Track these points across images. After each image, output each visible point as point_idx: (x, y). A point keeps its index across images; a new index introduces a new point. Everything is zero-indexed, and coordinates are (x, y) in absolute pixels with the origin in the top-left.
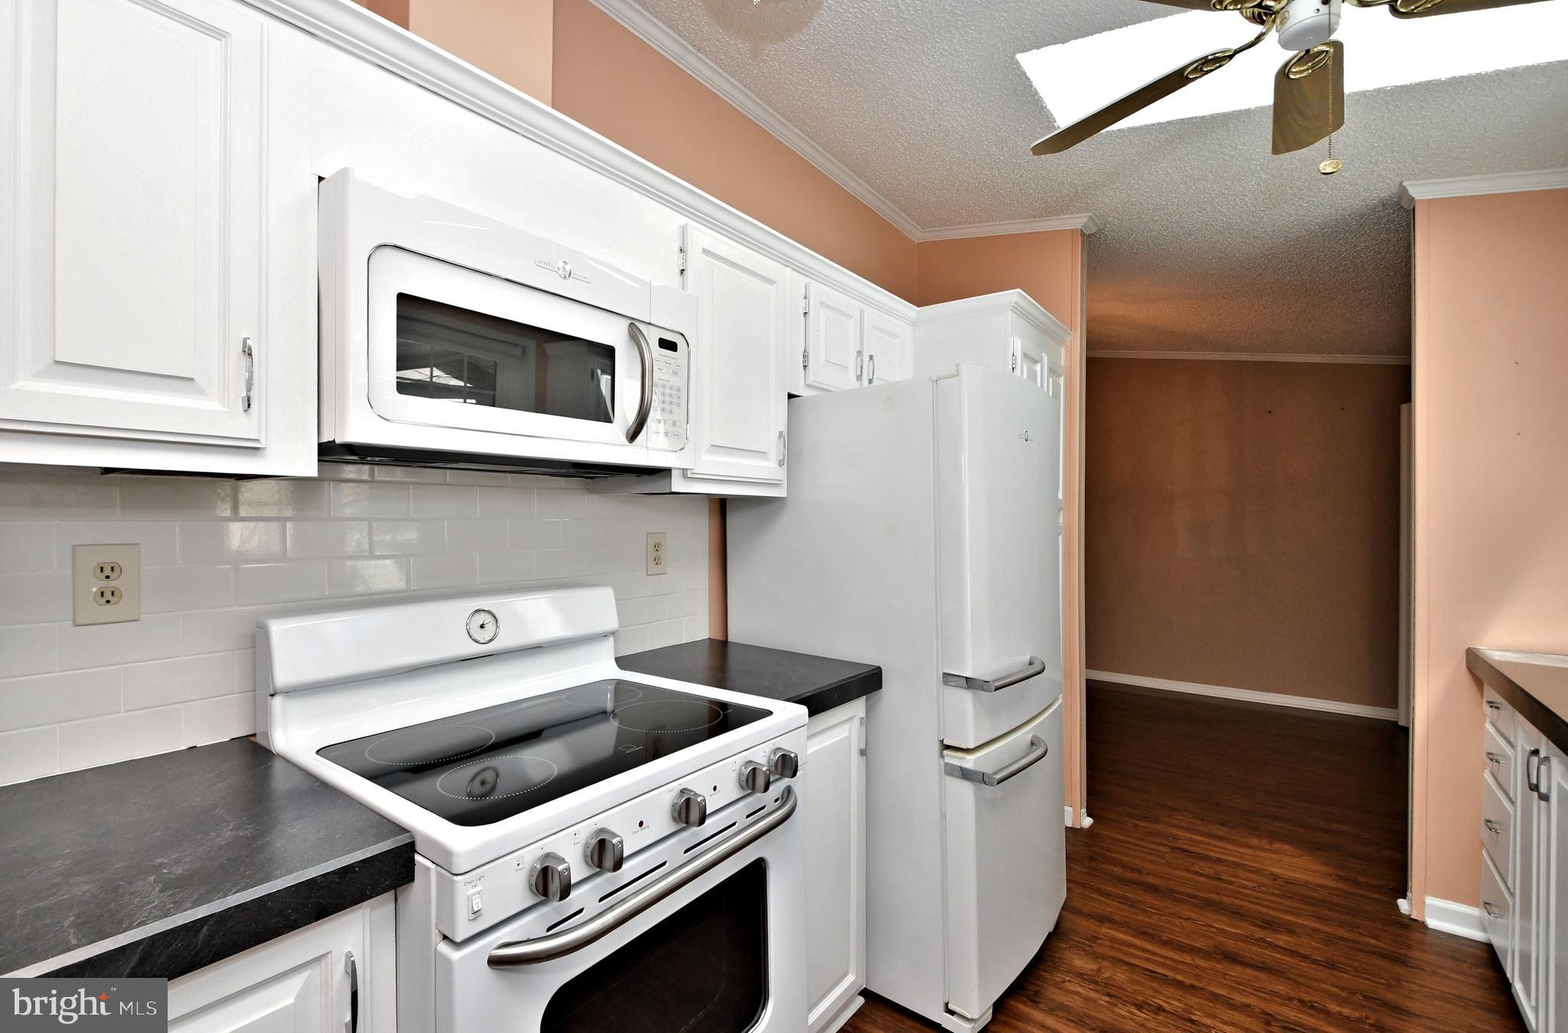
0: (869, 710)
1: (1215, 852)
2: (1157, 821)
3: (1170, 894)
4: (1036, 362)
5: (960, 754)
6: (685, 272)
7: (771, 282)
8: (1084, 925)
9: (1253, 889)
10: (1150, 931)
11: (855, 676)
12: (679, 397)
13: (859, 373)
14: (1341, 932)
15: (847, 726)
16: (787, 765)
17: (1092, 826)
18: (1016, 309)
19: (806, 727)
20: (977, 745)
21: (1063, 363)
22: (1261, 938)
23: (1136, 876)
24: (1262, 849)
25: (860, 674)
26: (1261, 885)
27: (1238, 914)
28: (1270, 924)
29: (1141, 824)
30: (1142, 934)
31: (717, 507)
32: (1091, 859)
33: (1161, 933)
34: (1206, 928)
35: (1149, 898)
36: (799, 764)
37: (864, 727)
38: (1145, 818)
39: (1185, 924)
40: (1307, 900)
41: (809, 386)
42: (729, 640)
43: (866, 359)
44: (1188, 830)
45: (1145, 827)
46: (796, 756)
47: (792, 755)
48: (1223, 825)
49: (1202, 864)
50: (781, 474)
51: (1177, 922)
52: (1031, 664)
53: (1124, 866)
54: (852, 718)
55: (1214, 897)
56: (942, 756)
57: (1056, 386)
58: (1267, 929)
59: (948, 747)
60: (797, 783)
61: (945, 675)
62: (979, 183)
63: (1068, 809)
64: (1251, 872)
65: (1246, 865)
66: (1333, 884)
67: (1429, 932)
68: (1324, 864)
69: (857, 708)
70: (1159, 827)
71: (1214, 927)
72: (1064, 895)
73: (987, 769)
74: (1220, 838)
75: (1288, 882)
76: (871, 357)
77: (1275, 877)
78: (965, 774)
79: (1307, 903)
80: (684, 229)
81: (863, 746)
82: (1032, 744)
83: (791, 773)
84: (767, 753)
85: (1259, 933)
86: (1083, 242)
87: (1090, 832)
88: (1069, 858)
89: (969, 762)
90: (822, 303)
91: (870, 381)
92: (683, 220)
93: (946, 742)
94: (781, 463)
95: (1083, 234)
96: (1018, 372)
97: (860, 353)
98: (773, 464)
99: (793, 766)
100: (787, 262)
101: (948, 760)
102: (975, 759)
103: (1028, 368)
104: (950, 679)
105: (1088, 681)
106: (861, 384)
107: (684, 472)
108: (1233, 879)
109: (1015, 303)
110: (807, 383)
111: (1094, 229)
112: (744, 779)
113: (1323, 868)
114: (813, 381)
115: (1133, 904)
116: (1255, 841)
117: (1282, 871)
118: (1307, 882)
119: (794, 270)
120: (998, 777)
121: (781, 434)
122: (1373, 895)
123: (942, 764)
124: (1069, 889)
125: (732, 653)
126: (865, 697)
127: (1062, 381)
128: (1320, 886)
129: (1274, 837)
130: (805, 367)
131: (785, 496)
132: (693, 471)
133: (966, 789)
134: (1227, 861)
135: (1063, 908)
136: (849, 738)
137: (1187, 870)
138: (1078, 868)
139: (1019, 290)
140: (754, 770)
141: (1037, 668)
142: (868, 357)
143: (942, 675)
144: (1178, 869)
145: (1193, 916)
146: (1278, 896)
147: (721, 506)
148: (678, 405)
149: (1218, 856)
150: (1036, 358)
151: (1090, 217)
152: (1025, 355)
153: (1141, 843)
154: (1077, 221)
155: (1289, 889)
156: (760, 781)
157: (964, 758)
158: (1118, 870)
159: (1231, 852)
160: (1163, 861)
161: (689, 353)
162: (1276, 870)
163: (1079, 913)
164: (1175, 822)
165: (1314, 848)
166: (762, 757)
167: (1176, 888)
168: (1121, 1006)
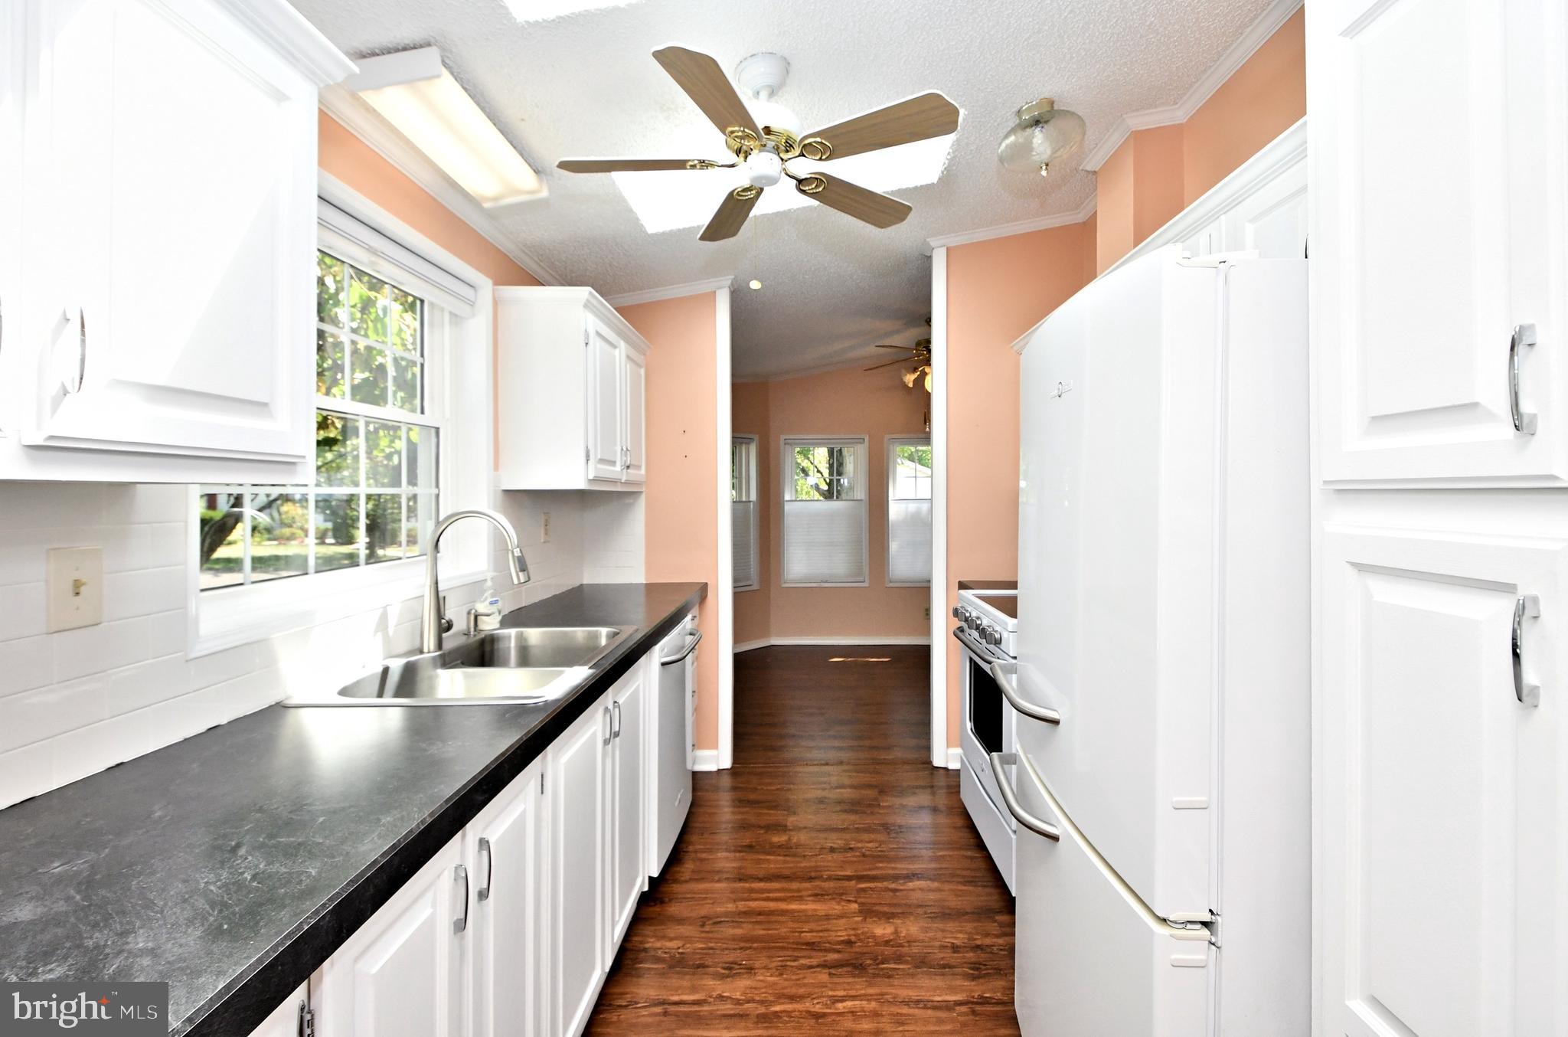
168: (966, 941)
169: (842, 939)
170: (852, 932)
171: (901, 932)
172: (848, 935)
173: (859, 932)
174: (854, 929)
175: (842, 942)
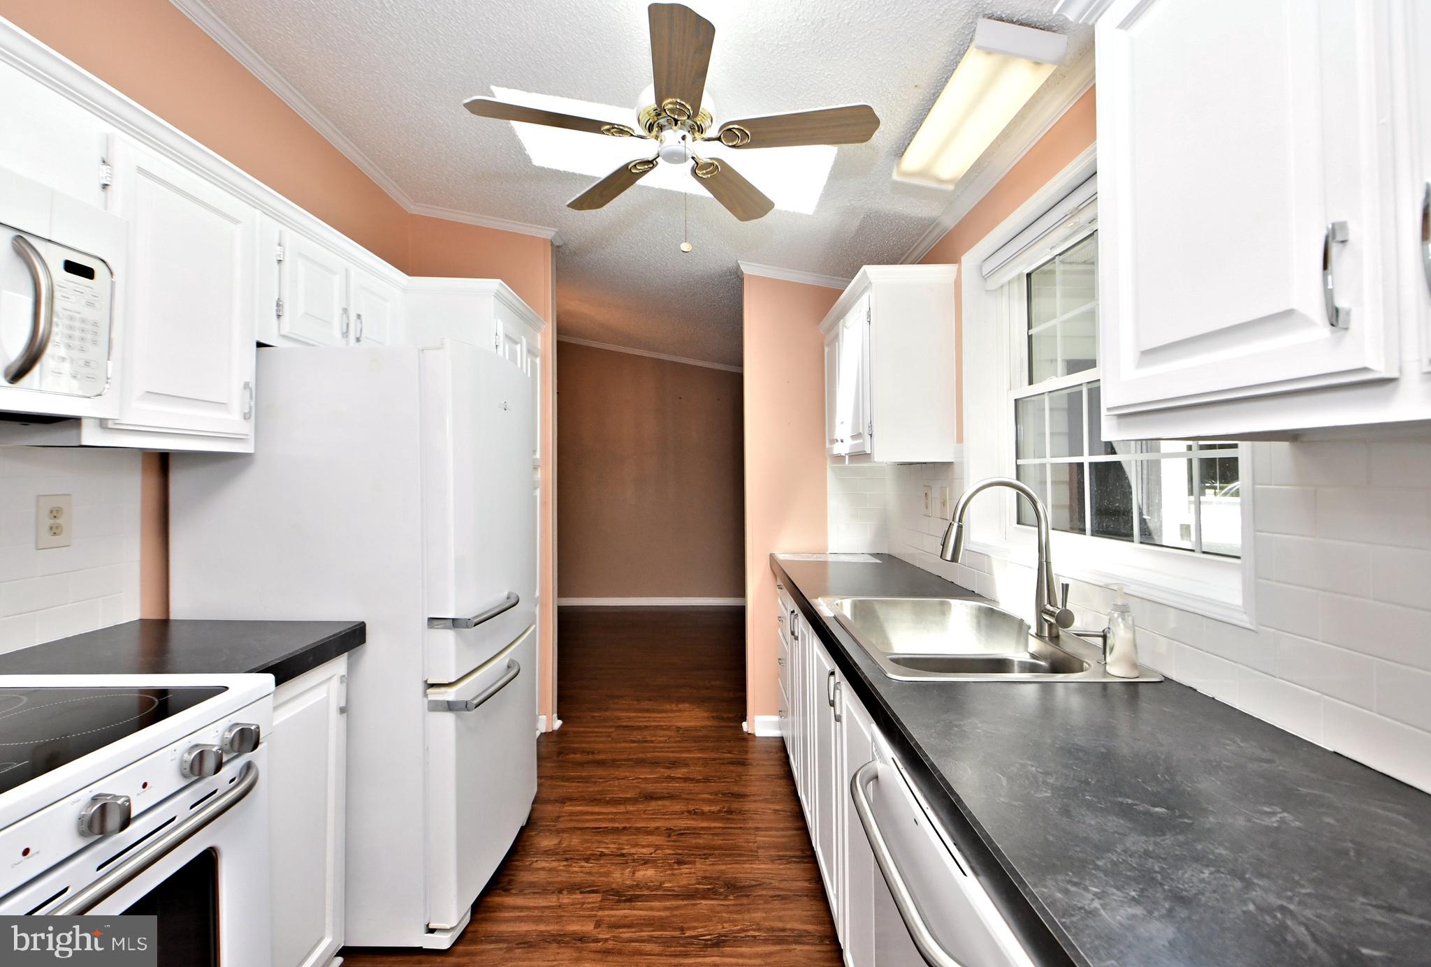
0: (351, 667)
1: (642, 721)
2: (607, 709)
3: (614, 764)
4: (516, 343)
5: (443, 689)
6: (108, 188)
7: (235, 221)
8: (551, 810)
9: (665, 742)
10: (598, 797)
11: (334, 635)
12: (96, 333)
13: (345, 330)
14: (714, 755)
15: (325, 687)
16: (248, 739)
17: (562, 726)
18: (498, 296)
19: (272, 695)
20: (458, 678)
21: (539, 347)
22: (668, 776)
23: (591, 757)
24: (672, 711)
25: (340, 632)
26: (670, 737)
27: (655, 763)
28: (674, 764)
29: (596, 714)
30: (595, 801)
31: (155, 464)
32: (559, 753)
33: (604, 796)
34: (635, 781)
35: (600, 772)
36: (261, 737)
37: (345, 684)
38: (600, 709)
39: (622, 782)
40: (696, 740)
41: (284, 336)
42: (172, 617)
43: (353, 317)
44: (627, 710)
45: (600, 717)
46: (258, 728)
47: (253, 728)
48: (650, 700)
49: (635, 733)
50: (247, 429)
51: (616, 783)
52: (508, 598)
53: (583, 751)
54: (331, 678)
55: (641, 756)
56: (426, 695)
57: (533, 364)
58: (672, 768)
59: (433, 685)
60: (259, 757)
61: (431, 619)
62: (466, 178)
63: (543, 718)
64: (664, 730)
65: (662, 726)
66: (710, 724)
67: (757, 739)
68: (706, 711)
69: (338, 666)
70: (608, 714)
71: (640, 778)
72: (535, 790)
73: (467, 697)
74: (648, 711)
75: (686, 730)
76: (359, 316)
77: (678, 729)
78: (450, 707)
79: (695, 742)
80: (108, 141)
81: (343, 704)
82: (509, 667)
83: (251, 748)
84: (220, 733)
85: (667, 772)
86: (552, 251)
87: (560, 733)
88: (540, 758)
89: (450, 695)
90: (301, 255)
91: (358, 340)
92: (107, 128)
93: (430, 682)
94: (246, 417)
95: (552, 244)
96: (500, 348)
97: (345, 310)
98: (236, 416)
99: (254, 741)
100: (256, 203)
101: (431, 698)
102: (457, 691)
103: (509, 347)
104: (436, 622)
105: (559, 607)
106: (347, 343)
107: (103, 423)
108: (654, 739)
109: (498, 291)
110: (282, 333)
111: (561, 243)
112: (187, 766)
113: (706, 715)
114: (290, 333)
115: (585, 780)
116: (668, 707)
117: (682, 724)
118: (696, 727)
119: (264, 213)
120: (476, 702)
121: (246, 385)
122: (732, 724)
123: (426, 702)
124: (539, 785)
125: (174, 632)
126: (346, 654)
127: (538, 360)
128: (703, 727)
129: (680, 700)
130: (279, 316)
131: (252, 451)
132: (117, 422)
133: (449, 718)
134: (651, 726)
135: (534, 802)
136: (327, 699)
137: (625, 741)
138: (549, 765)
139: (500, 281)
140: (201, 753)
141: (513, 601)
142: (355, 316)
143: (427, 619)
144: (620, 742)
145: (627, 774)
146: (679, 742)
147: (162, 462)
148: (95, 343)
149: (645, 724)
150: (516, 339)
151: (557, 232)
152: (507, 336)
153: (596, 730)
154: (548, 233)
155: (687, 736)
156: (210, 763)
157: (446, 692)
158: (578, 757)
159: (655, 719)
160: (610, 739)
161: (113, 284)
162: (680, 724)
163: (548, 801)
164: (619, 706)
165: (700, 701)
166: (213, 738)
167: (617, 757)
168: (574, 865)
169: (686, 866)
170: (676, 872)
171: (630, 872)
172: (680, 869)
173: (669, 872)
174: (673, 875)
175: (685, 863)
